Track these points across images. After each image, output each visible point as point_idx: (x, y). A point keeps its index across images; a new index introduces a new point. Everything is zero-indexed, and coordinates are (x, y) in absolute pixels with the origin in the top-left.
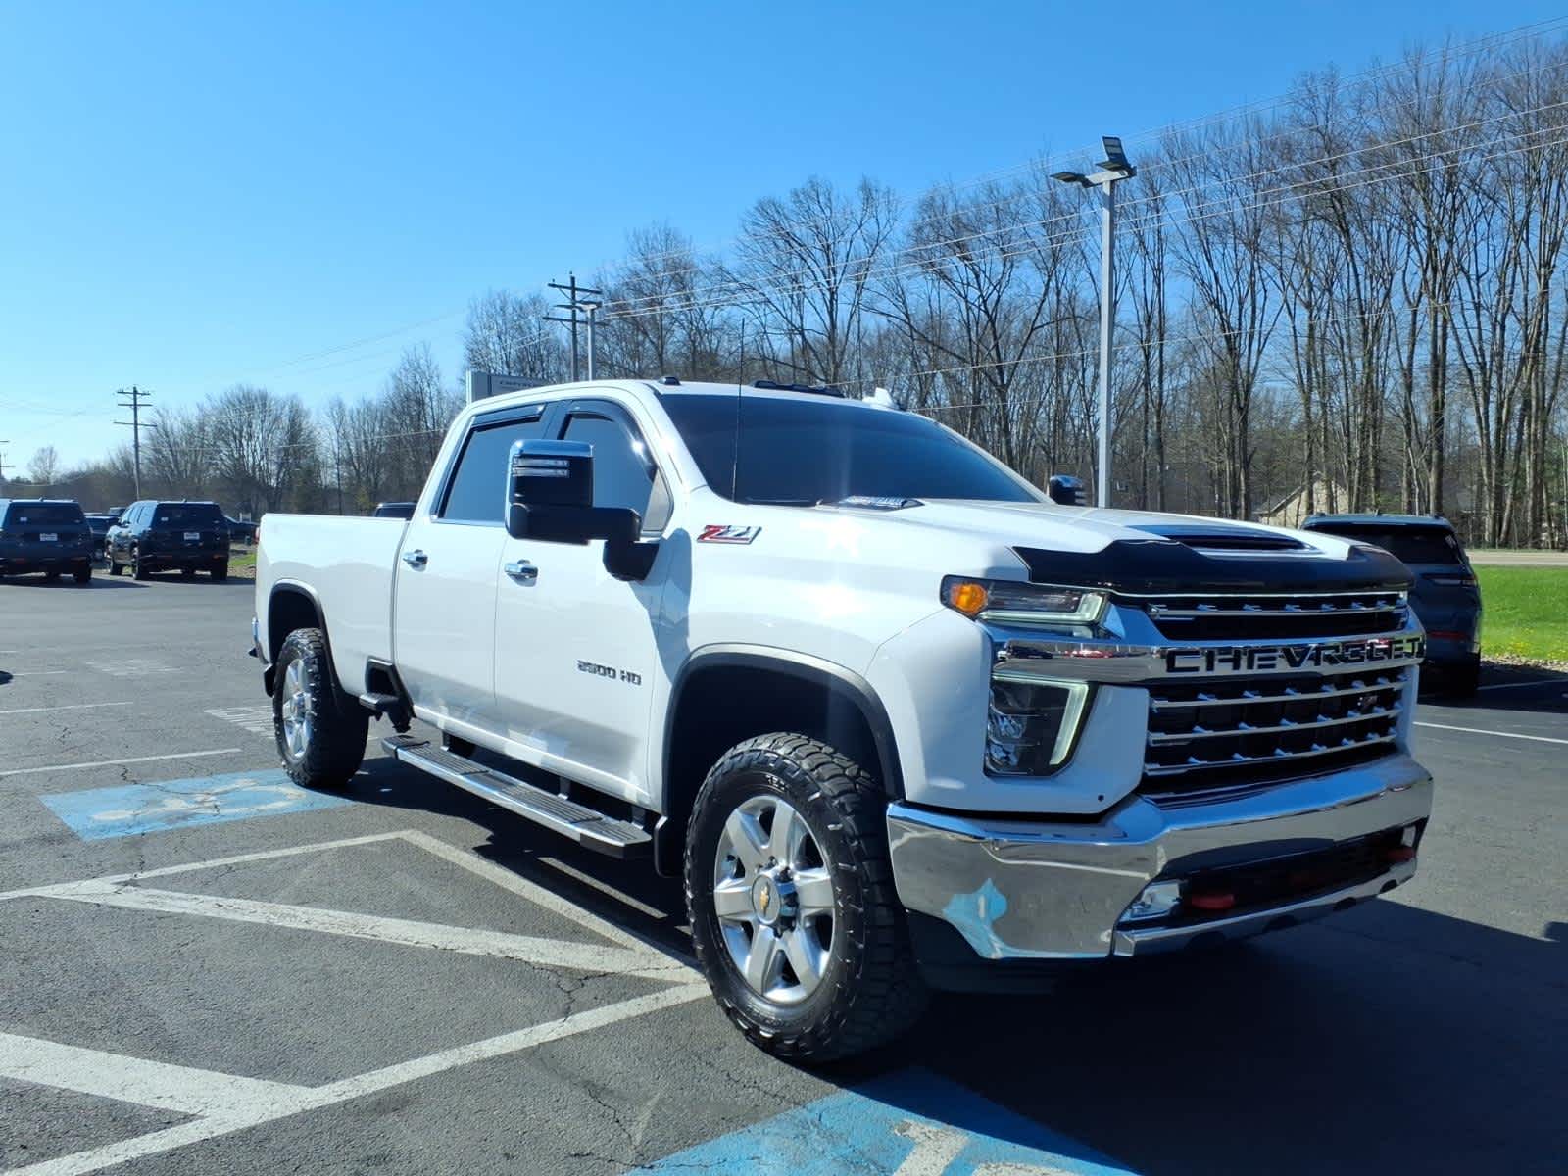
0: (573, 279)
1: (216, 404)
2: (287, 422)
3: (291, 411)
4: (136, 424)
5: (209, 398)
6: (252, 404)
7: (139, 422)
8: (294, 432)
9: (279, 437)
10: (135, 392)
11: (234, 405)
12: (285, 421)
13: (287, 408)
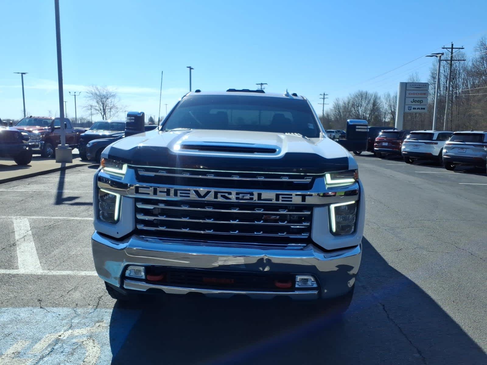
0: (452, 45)
1: (352, 97)
2: (373, 101)
3: (374, 97)
4: (324, 104)
5: (350, 95)
6: (363, 96)
7: (325, 103)
8: (374, 104)
9: (370, 106)
10: (324, 94)
11: (357, 96)
12: (372, 101)
13: (373, 96)
